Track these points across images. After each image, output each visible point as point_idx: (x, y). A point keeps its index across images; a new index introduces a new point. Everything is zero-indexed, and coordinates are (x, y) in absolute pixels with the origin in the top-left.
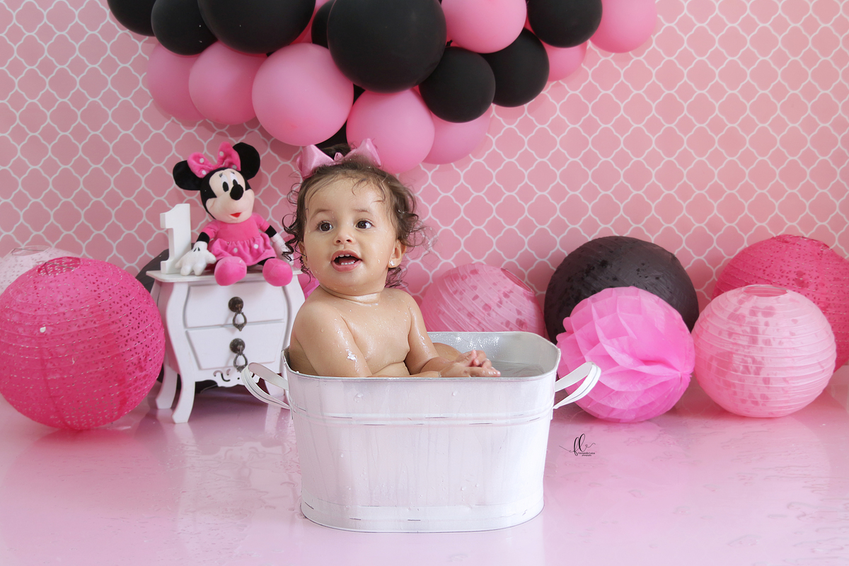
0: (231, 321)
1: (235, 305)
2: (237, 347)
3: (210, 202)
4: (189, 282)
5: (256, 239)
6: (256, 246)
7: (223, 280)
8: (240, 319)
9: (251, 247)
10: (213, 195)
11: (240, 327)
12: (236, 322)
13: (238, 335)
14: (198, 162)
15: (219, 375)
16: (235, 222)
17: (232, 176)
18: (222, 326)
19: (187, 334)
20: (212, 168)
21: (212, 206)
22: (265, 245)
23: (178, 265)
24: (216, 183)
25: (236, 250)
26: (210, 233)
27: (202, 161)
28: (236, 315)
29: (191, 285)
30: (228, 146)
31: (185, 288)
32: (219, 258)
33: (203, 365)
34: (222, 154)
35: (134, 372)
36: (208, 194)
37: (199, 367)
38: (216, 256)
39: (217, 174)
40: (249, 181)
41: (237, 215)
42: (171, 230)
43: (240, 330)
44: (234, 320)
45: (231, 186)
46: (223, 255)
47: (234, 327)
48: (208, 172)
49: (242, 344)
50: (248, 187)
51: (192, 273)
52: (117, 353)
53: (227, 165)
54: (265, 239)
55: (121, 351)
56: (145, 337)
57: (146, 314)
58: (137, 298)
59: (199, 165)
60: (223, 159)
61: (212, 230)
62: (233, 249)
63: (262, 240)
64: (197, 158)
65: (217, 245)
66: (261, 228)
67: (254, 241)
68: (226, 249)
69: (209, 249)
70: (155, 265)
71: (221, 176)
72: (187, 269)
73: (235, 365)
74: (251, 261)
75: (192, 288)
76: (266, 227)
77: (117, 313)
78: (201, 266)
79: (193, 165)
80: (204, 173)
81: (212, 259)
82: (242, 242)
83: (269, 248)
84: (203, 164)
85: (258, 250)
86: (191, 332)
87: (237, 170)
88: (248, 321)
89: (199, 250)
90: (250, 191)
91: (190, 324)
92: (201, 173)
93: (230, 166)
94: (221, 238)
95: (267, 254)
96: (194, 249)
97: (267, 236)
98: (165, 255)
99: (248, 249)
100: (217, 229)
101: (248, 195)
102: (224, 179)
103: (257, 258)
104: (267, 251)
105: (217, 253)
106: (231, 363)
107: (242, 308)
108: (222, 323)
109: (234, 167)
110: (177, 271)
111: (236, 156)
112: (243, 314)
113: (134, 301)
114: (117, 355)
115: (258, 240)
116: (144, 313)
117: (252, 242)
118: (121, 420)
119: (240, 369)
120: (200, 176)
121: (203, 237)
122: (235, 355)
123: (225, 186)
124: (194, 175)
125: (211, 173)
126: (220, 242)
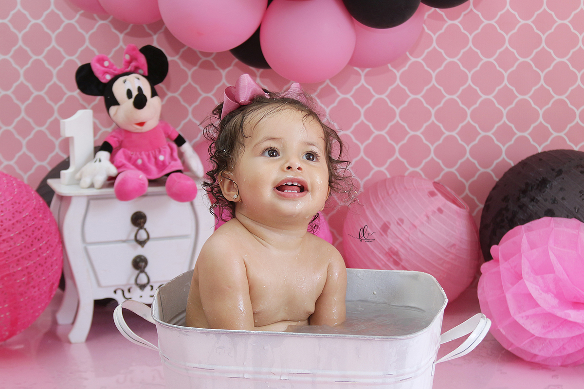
0: (132, 237)
1: (138, 220)
2: (139, 264)
3: (113, 109)
4: (88, 196)
5: (162, 150)
6: (161, 158)
7: (123, 195)
8: (142, 235)
9: (156, 158)
10: (116, 103)
11: (142, 243)
12: (138, 238)
13: (140, 251)
14: (103, 65)
15: (119, 292)
16: (140, 131)
17: (137, 82)
18: (124, 241)
19: (86, 250)
20: (116, 72)
21: (115, 114)
22: (172, 155)
23: (78, 176)
24: (119, 89)
25: (140, 162)
26: (113, 143)
27: (106, 64)
28: (138, 231)
29: (91, 199)
30: (134, 49)
31: (84, 202)
32: (121, 170)
33: (103, 282)
34: (127, 57)
35: (26, 293)
36: (111, 101)
37: (99, 284)
38: (118, 167)
39: (121, 79)
40: (156, 87)
41: (141, 124)
42: (72, 138)
43: (143, 246)
44: (136, 236)
45: (135, 93)
46: (125, 167)
47: (135, 243)
48: (113, 76)
49: (145, 261)
50: (154, 94)
51: (92, 186)
52: (8, 272)
53: (133, 69)
54: (172, 149)
55: (11, 271)
56: (39, 256)
57: (42, 230)
58: (31, 214)
59: (103, 69)
60: (129, 63)
61: (115, 139)
62: (136, 160)
63: (168, 150)
64: (101, 60)
65: (120, 156)
66: (169, 137)
67: (160, 152)
68: (129, 159)
69: (112, 160)
70: (55, 173)
71: (125, 82)
72: (86, 181)
73: (136, 284)
74: (155, 174)
75: (92, 202)
76: (175, 136)
77: (9, 231)
78: (101, 179)
79: (97, 69)
80: (108, 77)
81: (113, 171)
82: (147, 153)
83: (175, 160)
84: (107, 67)
85: (163, 162)
86: (90, 248)
87: (143, 76)
88: (151, 236)
89: (100, 161)
90: (156, 98)
91: (89, 239)
92: (104, 78)
93: (135, 71)
94: (125, 147)
95: (172, 167)
96: (95, 159)
97: (175, 146)
98: (65, 165)
99: (153, 160)
100: (121, 138)
101: (154, 104)
102: (128, 86)
103: (162, 170)
104: (173, 163)
105: (120, 165)
106: (133, 281)
107: (145, 222)
108: (124, 238)
109: (141, 71)
110: (77, 182)
111: (142, 59)
112: (145, 229)
113: (28, 217)
114: (7, 275)
115: (165, 151)
116: (39, 229)
117: (157, 152)
118: (14, 338)
119: (142, 287)
120: (103, 81)
121: (106, 147)
122: (137, 272)
123: (129, 94)
124: (97, 79)
125: (115, 78)
126: (124, 152)
